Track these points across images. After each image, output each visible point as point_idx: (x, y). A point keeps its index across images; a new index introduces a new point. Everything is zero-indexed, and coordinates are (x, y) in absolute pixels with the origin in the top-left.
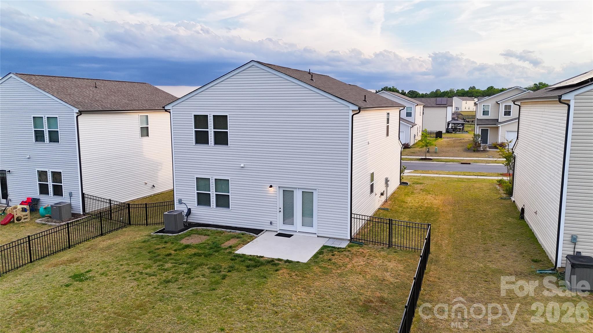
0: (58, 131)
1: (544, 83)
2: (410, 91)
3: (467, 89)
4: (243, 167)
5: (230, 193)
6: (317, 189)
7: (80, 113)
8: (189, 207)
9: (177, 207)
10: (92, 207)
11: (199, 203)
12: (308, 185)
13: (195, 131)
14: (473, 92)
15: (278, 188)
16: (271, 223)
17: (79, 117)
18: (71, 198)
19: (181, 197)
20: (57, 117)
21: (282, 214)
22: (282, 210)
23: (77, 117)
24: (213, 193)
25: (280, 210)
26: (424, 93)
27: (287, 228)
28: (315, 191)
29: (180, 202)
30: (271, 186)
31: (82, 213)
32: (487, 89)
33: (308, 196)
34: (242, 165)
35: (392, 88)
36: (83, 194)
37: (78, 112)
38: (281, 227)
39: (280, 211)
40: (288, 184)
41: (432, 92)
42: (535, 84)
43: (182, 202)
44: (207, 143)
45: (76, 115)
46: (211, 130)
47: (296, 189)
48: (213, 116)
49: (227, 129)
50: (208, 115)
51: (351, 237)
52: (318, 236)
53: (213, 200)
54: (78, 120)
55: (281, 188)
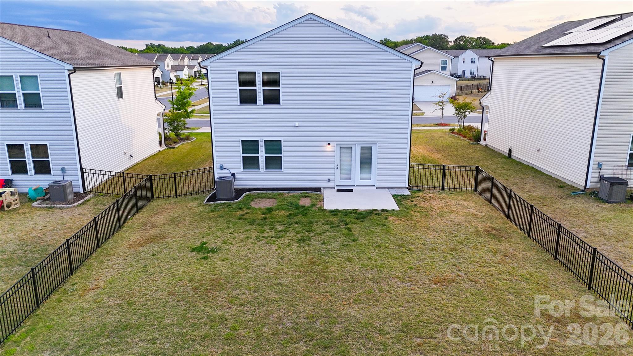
0: (39, 93)
4: (297, 126)
5: (282, 153)
6: (377, 144)
7: (75, 70)
8: (232, 172)
9: (218, 174)
10: (92, 182)
11: (245, 167)
12: (366, 140)
13: (240, 90)
15: (336, 144)
16: (329, 180)
17: (71, 75)
18: (64, 174)
19: (222, 163)
20: (37, 76)
21: (339, 170)
22: (339, 167)
23: (69, 75)
24: (262, 155)
25: (337, 166)
27: (346, 184)
28: (374, 145)
29: (222, 167)
30: (329, 144)
31: (82, 192)
33: (367, 150)
34: (297, 125)
36: (82, 169)
37: (72, 69)
38: (338, 182)
39: (337, 168)
40: (346, 141)
43: (224, 167)
44: (255, 102)
45: (67, 73)
46: (260, 88)
47: (355, 145)
48: (262, 72)
49: (280, 87)
50: (255, 72)
51: (409, 185)
52: (377, 188)
53: (262, 163)
54: (71, 79)
55: (339, 145)
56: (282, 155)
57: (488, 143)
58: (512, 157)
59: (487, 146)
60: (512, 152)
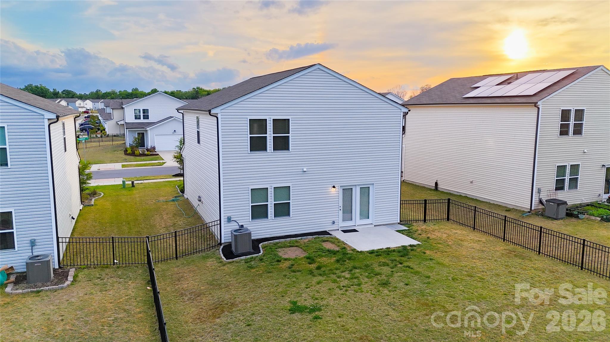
0: (6, 148)
1: (201, 87)
2: (64, 91)
3: (130, 91)
4: (305, 171)
5: (291, 199)
6: (374, 184)
7: (57, 119)
8: (240, 224)
9: (226, 227)
11: (254, 217)
12: (364, 181)
13: (250, 137)
14: (138, 94)
15: (339, 187)
16: (334, 223)
17: (51, 126)
18: (34, 248)
19: (229, 215)
20: (4, 127)
22: (341, 208)
23: (49, 125)
24: (271, 204)
26: (83, 94)
27: (348, 225)
28: (372, 185)
29: (229, 220)
30: (334, 187)
31: (57, 267)
32: (151, 91)
33: (365, 191)
34: (305, 170)
35: (39, 86)
36: (58, 238)
37: (54, 118)
38: (342, 224)
39: (340, 210)
40: (347, 183)
41: (92, 93)
42: (193, 88)
43: (232, 219)
44: (265, 149)
45: (47, 123)
46: (270, 135)
47: (355, 186)
48: (273, 119)
49: (289, 134)
50: (266, 119)
51: (400, 221)
52: (375, 226)
53: (271, 211)
54: (51, 129)
55: (341, 187)
56: (290, 201)
57: (405, 179)
58: (439, 189)
59: (405, 181)
60: (438, 185)
